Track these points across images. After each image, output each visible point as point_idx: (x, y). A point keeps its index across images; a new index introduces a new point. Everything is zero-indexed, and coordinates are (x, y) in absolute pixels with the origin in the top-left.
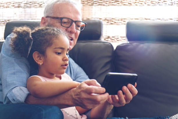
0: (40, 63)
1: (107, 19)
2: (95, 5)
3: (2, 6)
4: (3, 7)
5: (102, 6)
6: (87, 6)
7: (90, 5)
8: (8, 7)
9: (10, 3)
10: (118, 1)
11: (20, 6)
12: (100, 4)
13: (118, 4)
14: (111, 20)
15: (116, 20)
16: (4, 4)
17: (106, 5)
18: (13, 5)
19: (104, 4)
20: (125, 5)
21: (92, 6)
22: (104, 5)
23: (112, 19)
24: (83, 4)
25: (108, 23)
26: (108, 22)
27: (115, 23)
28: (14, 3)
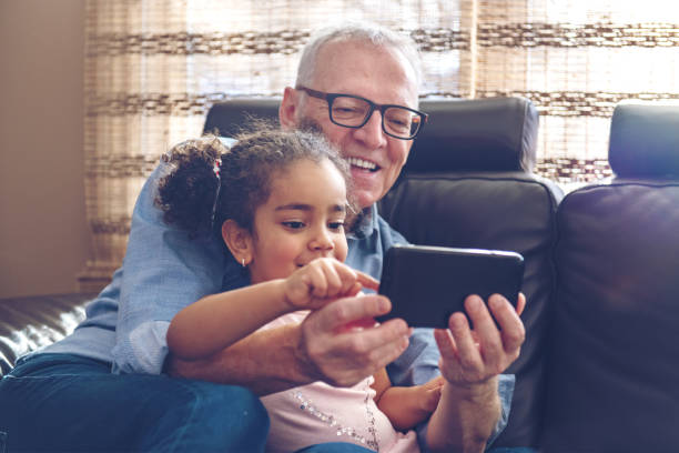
0: (244, 258)
1: (569, 95)
2: (525, 43)
3: (217, 48)
4: (218, 51)
5: (551, 50)
6: (498, 47)
7: (508, 45)
8: (235, 51)
9: (241, 36)
10: (609, 30)
11: (272, 47)
12: (545, 40)
13: (610, 39)
14: (582, 100)
15: (601, 100)
16: (221, 39)
17: (564, 43)
18: (251, 43)
19: (557, 40)
20: (633, 43)
21: (516, 49)
22: (557, 45)
23: (587, 95)
24: (484, 42)
25: (571, 113)
26: (570, 108)
27: (598, 109)
28: (252, 39)
